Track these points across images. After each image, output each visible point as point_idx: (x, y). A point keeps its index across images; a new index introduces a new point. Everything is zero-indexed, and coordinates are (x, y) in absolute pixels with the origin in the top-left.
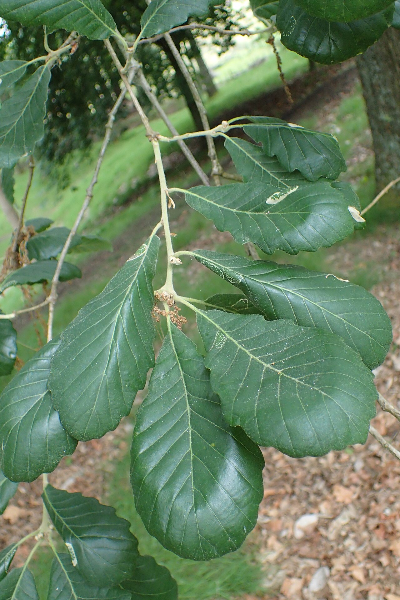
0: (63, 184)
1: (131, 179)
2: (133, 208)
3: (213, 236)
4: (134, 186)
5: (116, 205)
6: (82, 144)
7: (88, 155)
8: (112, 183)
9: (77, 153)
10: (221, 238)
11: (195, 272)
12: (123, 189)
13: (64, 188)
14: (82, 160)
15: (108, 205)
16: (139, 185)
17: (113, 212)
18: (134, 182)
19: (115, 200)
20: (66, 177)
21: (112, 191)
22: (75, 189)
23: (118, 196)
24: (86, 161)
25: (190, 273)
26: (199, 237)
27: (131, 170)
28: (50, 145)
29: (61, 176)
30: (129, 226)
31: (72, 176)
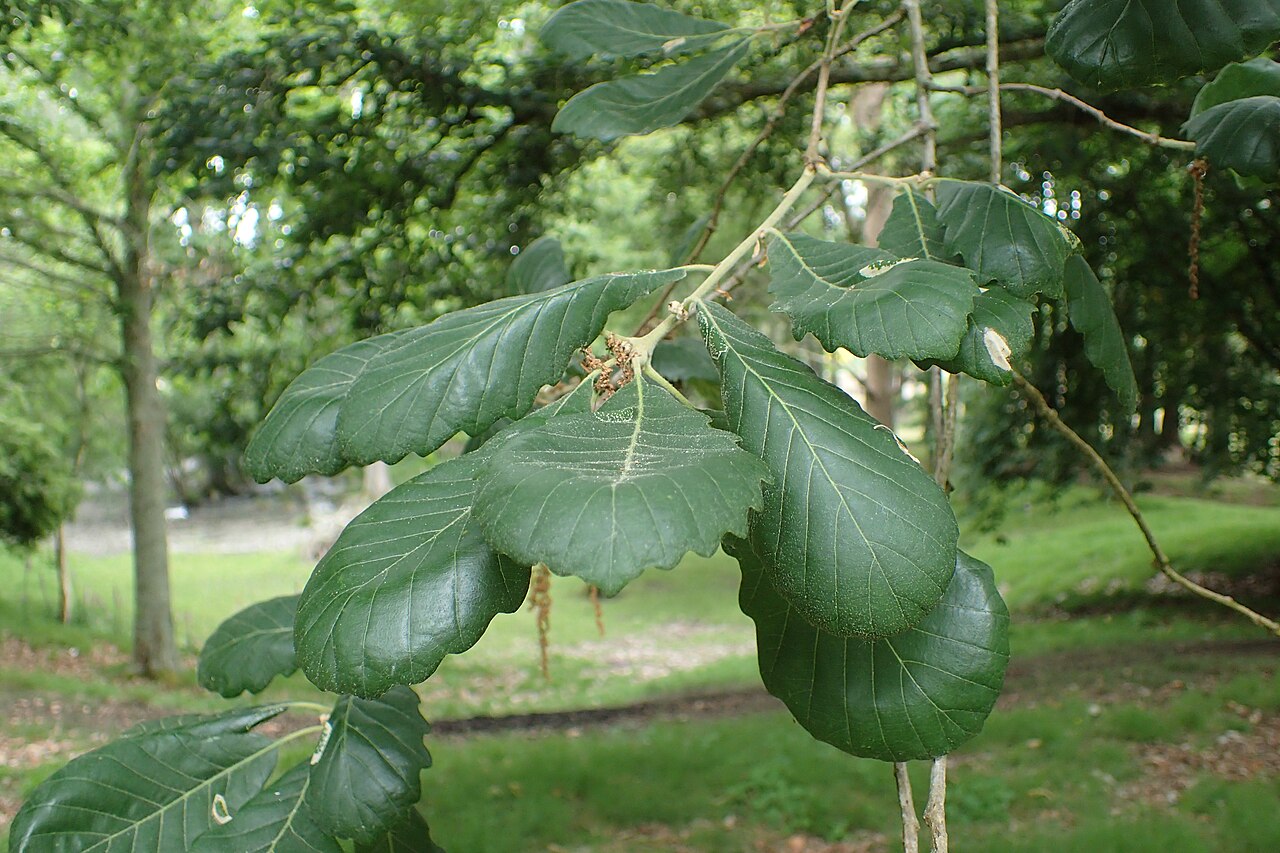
0: (986, 523)
1: (1112, 576)
2: (1084, 627)
3: (1207, 755)
4: (1110, 592)
5: (1057, 606)
6: (1053, 474)
7: (1053, 497)
8: (1072, 566)
9: (1037, 485)
10: (1223, 767)
11: (1132, 799)
12: (1089, 586)
13: (984, 530)
14: (1040, 500)
15: (1044, 599)
16: (1120, 595)
17: (1047, 615)
18: (1116, 584)
19: (1062, 598)
20: (997, 515)
21: (1067, 579)
22: (1001, 541)
23: (1072, 594)
24: (1046, 505)
25: (1122, 793)
26: (1178, 743)
27: (1120, 563)
28: (998, 449)
29: (990, 509)
30: (1058, 650)
31: (1009, 518)
